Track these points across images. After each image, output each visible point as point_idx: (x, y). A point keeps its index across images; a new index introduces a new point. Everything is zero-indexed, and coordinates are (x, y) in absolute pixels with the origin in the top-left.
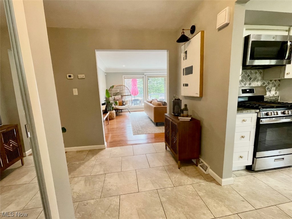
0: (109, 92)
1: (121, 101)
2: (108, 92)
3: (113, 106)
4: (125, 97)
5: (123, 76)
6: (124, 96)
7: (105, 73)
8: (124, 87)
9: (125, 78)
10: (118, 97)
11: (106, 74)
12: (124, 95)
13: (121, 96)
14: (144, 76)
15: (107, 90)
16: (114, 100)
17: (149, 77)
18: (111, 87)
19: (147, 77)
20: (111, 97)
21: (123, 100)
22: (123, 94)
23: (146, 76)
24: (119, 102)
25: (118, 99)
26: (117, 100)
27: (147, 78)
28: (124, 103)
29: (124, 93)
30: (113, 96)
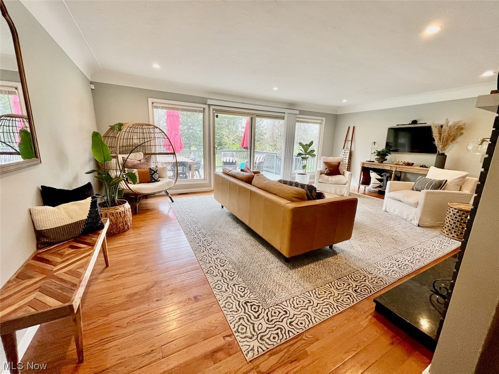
0: (108, 142)
1: (145, 168)
2: (102, 143)
3: (123, 185)
4: (156, 158)
5: (150, 100)
6: (153, 156)
7: (91, 83)
8: (152, 130)
9: (157, 107)
10: (136, 158)
11: (93, 87)
12: (153, 152)
13: (145, 154)
14: (206, 107)
15: (95, 135)
16: (125, 165)
17: (218, 111)
18: (112, 128)
19: (213, 110)
20: (114, 157)
21: (153, 166)
22: (151, 150)
23: (212, 107)
24: (139, 172)
25: (136, 162)
26: (134, 167)
27: (214, 113)
28: (156, 176)
29: (153, 148)
30: (120, 154)
